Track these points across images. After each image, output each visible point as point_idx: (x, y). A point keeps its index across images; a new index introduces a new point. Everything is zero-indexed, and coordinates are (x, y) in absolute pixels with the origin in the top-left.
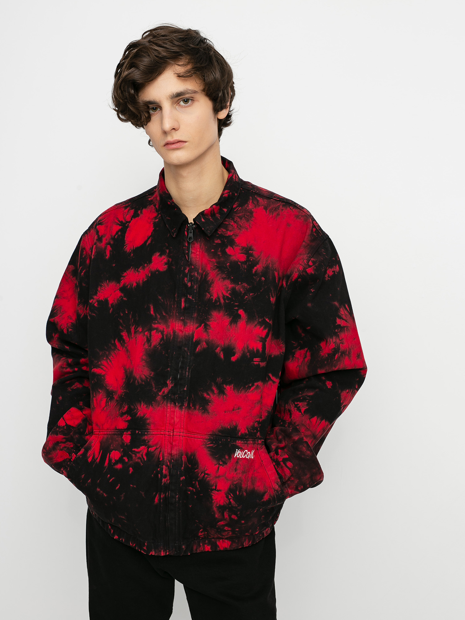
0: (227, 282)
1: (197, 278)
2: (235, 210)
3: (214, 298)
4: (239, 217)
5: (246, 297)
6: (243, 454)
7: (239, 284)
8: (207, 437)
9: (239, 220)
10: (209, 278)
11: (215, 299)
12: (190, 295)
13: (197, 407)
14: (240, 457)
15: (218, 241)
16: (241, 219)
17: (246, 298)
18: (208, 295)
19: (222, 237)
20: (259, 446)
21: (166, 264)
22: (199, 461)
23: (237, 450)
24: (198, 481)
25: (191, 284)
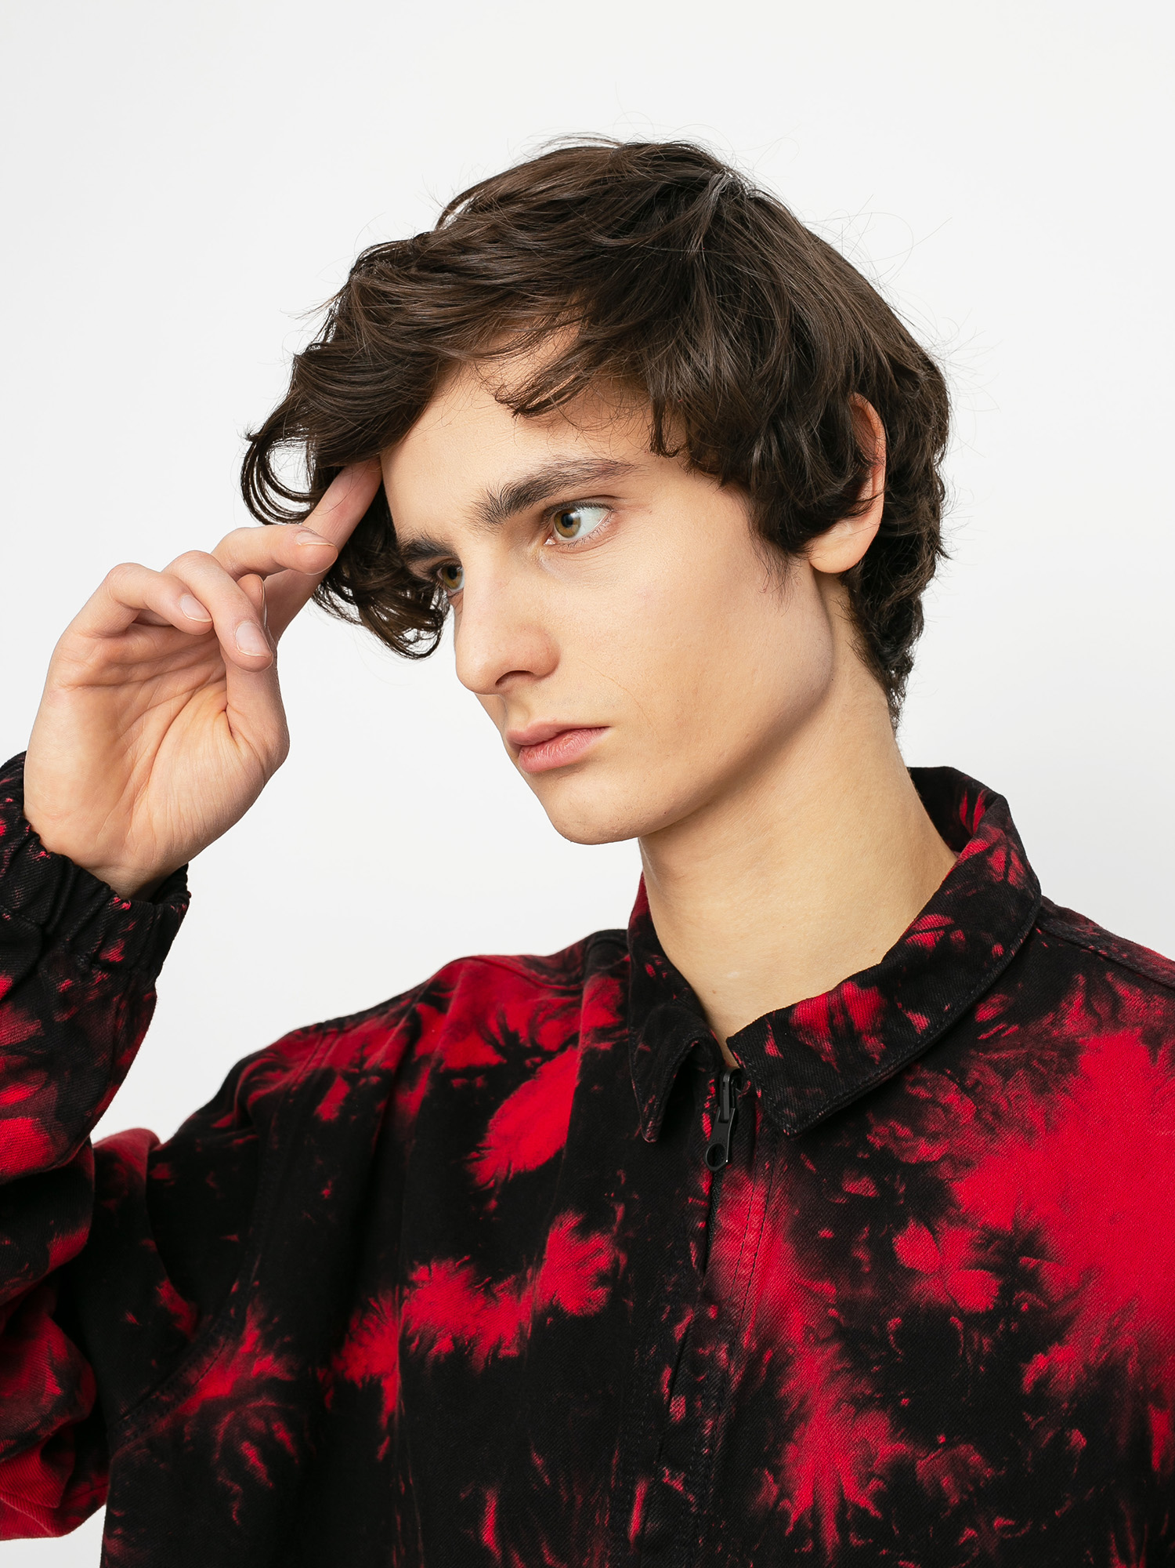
0: (877, 1422)
1: (726, 1378)
2: (983, 1036)
3: (794, 1509)
4: (994, 1065)
5: (969, 1532)
7: (936, 1446)
9: (994, 1079)
10: (791, 1386)
11: (798, 1524)
12: (676, 1466)
15: (863, 1187)
16: (1007, 1075)
17: (970, 1542)
18: (769, 1489)
19: (883, 1164)
21: (603, 1280)
25: (690, 1407)
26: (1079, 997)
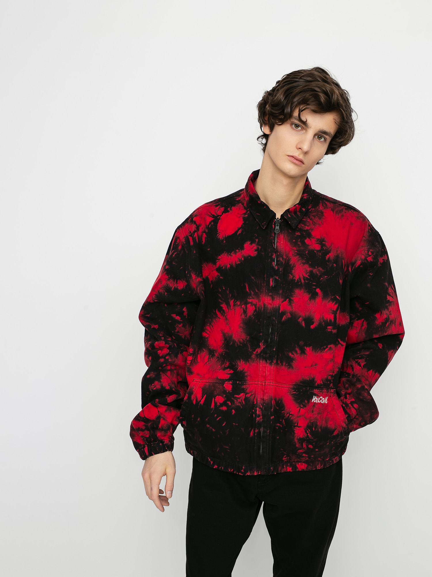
0: (306, 266)
1: (282, 263)
2: (310, 211)
3: (296, 279)
4: (313, 215)
5: (322, 278)
6: (319, 400)
7: (316, 268)
8: (292, 387)
9: (313, 218)
10: (291, 262)
11: (297, 280)
12: (277, 276)
13: (284, 364)
14: (317, 402)
15: (298, 234)
16: (315, 217)
17: (322, 279)
18: (291, 277)
19: (301, 230)
20: (332, 394)
21: (256, 251)
22: (285, 404)
23: (314, 396)
24: (284, 419)
25: (278, 267)
26: (321, 204)
